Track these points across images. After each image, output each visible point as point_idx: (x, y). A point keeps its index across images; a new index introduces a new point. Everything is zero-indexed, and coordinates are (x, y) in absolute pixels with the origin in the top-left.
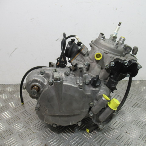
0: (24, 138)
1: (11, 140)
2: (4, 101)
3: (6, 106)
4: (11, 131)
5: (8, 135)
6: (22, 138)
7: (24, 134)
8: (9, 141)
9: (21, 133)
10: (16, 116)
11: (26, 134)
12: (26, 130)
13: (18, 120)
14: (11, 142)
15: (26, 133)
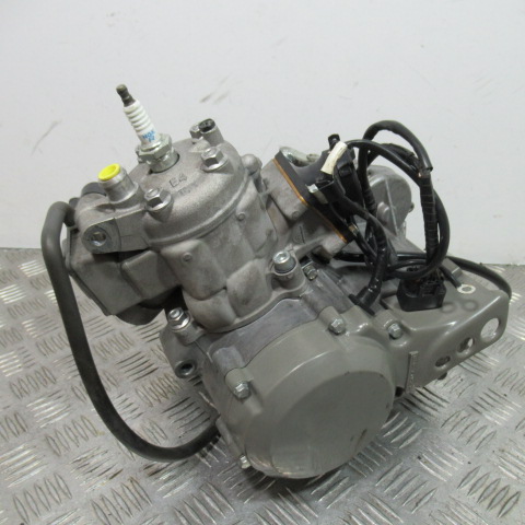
0: (62, 448)
1: (19, 452)
2: (9, 310)
3: (12, 329)
4: (21, 421)
5: (11, 434)
6: (55, 448)
7: (64, 434)
8: (12, 456)
9: (56, 431)
10: (43, 368)
11: (72, 436)
12: (73, 422)
13: (50, 385)
14: (18, 461)
15: (70, 433)
